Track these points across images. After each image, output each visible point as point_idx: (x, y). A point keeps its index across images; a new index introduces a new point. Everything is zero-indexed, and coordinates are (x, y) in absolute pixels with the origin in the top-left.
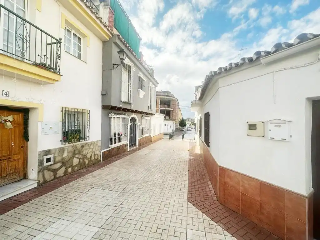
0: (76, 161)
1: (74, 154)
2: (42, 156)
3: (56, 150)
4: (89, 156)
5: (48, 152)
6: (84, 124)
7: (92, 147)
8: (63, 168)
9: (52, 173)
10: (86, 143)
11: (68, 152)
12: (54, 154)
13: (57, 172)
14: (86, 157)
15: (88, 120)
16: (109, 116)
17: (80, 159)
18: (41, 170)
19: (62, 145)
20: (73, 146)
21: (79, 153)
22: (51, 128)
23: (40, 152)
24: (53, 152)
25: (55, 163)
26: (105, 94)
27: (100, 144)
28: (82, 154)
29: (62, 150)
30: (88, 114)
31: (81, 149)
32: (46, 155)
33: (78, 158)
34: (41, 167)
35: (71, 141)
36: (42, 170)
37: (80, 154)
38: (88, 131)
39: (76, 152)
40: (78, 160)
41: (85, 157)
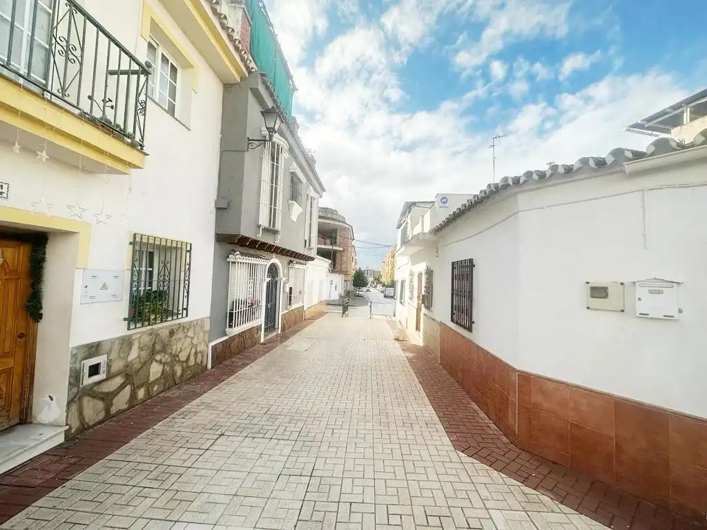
0: (155, 370)
1: (153, 352)
2: (79, 358)
3: (112, 341)
4: (183, 357)
5: (94, 349)
6: (177, 278)
7: (190, 334)
8: (128, 389)
9: (100, 405)
10: (180, 324)
11: (141, 349)
12: (108, 354)
13: (112, 399)
14: (177, 359)
15: (187, 267)
16: (228, 260)
17: (164, 364)
18: (75, 397)
19: (129, 329)
20: (150, 332)
21: (163, 351)
22: (104, 287)
23: (78, 348)
24: (105, 348)
25: (110, 377)
26: (226, 206)
27: (207, 327)
28: (169, 351)
29: (126, 342)
30: (188, 254)
31: (167, 339)
32: (90, 356)
33: (160, 362)
34: (75, 390)
35: (149, 320)
36: (78, 395)
37: (165, 352)
38: (186, 294)
39: (158, 347)
40: (160, 368)
41: (175, 357)
